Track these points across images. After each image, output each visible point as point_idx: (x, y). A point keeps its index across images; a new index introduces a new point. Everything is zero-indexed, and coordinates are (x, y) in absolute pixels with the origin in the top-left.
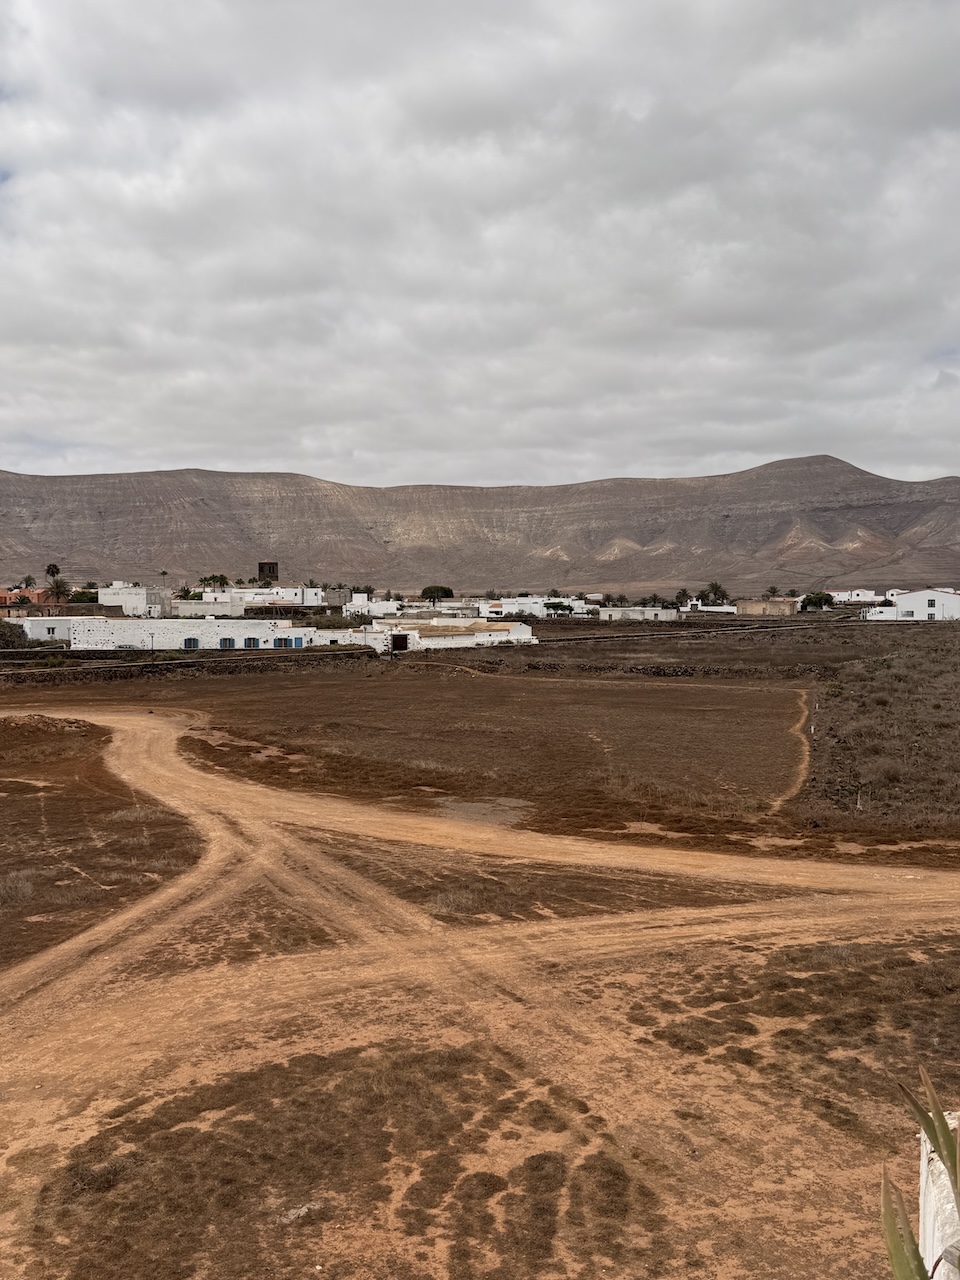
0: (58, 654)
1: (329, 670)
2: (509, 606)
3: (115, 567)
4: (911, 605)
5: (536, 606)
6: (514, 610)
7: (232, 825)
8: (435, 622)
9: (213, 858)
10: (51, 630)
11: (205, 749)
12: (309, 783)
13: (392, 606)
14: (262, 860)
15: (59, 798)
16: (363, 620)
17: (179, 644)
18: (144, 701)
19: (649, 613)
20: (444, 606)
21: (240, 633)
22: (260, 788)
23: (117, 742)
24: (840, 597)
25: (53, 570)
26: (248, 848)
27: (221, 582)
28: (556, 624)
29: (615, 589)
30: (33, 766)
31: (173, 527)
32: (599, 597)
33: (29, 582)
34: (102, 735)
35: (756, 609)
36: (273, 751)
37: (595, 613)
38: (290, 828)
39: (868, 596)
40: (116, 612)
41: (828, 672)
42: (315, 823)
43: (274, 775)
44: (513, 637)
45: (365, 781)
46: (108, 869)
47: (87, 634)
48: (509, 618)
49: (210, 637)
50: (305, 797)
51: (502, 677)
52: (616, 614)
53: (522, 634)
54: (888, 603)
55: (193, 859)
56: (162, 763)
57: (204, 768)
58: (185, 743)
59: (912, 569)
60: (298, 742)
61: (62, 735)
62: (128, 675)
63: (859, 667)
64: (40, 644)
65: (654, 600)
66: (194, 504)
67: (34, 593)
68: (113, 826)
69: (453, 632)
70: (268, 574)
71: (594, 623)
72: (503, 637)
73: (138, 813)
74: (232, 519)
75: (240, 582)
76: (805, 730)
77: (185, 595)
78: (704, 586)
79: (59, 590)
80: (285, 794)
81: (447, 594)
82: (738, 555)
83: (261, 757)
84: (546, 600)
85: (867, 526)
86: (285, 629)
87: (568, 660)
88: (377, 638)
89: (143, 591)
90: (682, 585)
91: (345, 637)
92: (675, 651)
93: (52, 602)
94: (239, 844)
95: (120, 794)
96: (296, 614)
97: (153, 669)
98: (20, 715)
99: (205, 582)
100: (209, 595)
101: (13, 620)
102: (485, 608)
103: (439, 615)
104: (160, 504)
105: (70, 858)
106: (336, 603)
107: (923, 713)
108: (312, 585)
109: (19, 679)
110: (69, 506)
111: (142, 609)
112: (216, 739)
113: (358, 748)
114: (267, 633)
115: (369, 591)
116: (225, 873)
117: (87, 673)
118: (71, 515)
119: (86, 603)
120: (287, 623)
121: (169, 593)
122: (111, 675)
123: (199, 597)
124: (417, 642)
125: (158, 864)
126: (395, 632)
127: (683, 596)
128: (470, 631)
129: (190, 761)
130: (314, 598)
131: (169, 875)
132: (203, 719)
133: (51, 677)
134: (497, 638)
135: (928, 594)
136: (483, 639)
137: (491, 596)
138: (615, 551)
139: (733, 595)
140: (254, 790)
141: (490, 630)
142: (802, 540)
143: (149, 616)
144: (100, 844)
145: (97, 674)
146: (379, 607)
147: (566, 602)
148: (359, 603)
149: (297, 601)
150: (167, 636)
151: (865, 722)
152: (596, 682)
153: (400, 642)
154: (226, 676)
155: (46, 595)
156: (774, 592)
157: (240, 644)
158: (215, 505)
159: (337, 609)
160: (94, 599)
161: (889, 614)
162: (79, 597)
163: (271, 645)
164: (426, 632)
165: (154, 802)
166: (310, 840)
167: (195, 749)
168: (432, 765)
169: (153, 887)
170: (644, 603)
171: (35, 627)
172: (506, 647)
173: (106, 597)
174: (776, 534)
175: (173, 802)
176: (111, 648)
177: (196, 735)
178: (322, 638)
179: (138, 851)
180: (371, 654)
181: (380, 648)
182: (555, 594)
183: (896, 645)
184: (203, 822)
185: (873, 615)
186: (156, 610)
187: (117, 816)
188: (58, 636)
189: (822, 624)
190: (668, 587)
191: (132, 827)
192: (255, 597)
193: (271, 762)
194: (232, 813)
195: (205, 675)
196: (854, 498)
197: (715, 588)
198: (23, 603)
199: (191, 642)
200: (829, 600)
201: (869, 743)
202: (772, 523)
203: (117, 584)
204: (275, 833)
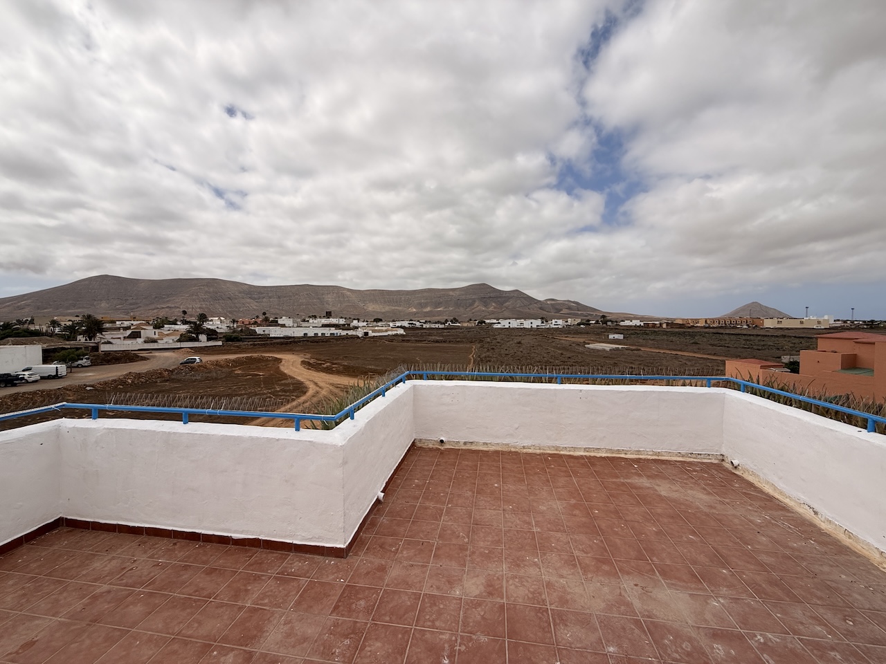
0: (266, 338)
1: (345, 342)
2: (398, 324)
3: (283, 312)
4: (505, 324)
5: (406, 324)
6: (399, 325)
7: (316, 384)
8: (376, 328)
9: (310, 393)
10: (264, 331)
11: (309, 364)
12: (338, 373)
13: (365, 324)
14: (324, 392)
15: (267, 378)
16: (357, 328)
17: (302, 335)
18: (291, 351)
19: (437, 326)
20: (380, 324)
21: (320, 332)
22: (324, 374)
23: (283, 362)
24: (487, 321)
25: (264, 314)
26: (320, 390)
27: (315, 317)
28: (411, 329)
29: (428, 319)
30: (259, 369)
31: (301, 301)
32: (424, 321)
33: (257, 317)
34: (280, 360)
35: (465, 325)
36: (328, 364)
37: (422, 325)
38: (332, 384)
39: (495, 321)
40: (283, 326)
41: (481, 341)
42: (339, 383)
43: (328, 371)
44: (398, 333)
45: (354, 372)
46: (281, 396)
47: (275, 332)
48: (398, 327)
49: (311, 334)
50: (337, 376)
51: (395, 343)
52: (427, 326)
53: (401, 332)
54: (499, 323)
55: (305, 393)
56: (297, 368)
57: (308, 369)
58: (303, 362)
59: (506, 314)
60: (336, 362)
61: (267, 360)
62: (287, 343)
63: (489, 340)
64: (260, 335)
65: (438, 322)
66: (307, 294)
67: (259, 320)
68: (282, 385)
69: (382, 331)
70: (329, 315)
71: (422, 328)
72: (396, 332)
73: (289, 381)
74: (318, 299)
75: (320, 317)
76: (473, 356)
77: (304, 321)
78: (452, 318)
79: (266, 319)
80: (331, 375)
81: (381, 320)
82: (462, 310)
83: (325, 366)
84: (408, 322)
85: (495, 302)
86: (333, 330)
87: (413, 339)
88: (360, 333)
89: (291, 320)
90: (447, 318)
91: (350, 333)
92: (443, 336)
93: (264, 323)
94: (318, 389)
95: (285, 376)
96: (337, 326)
97: (295, 342)
98: (255, 355)
99: (310, 317)
100: (311, 321)
101: (252, 328)
102: (391, 324)
103: (378, 326)
104: (297, 294)
105: (270, 393)
106: (348, 323)
107: (503, 352)
108: (342, 318)
109: (255, 345)
110: (270, 295)
111: (291, 325)
112: (312, 361)
113: (352, 363)
114: (328, 332)
115: (358, 320)
116: (313, 396)
117: (274, 343)
118: (270, 298)
119: (275, 323)
120: (334, 328)
121: (299, 320)
122: (282, 344)
123: (308, 321)
124: (371, 334)
125: (294, 394)
126: (365, 331)
127: (447, 321)
128: (386, 331)
129: (304, 367)
130: (342, 321)
131: (298, 397)
132: (308, 356)
133: (264, 344)
134: (394, 333)
135: (509, 321)
136: (390, 333)
137: (394, 321)
138: (428, 309)
139: (460, 321)
140: (322, 375)
141: (392, 330)
142: (479, 307)
143: (293, 327)
144: (278, 389)
145: (278, 343)
146: (361, 324)
147: (414, 322)
148: (355, 323)
149: (337, 322)
150: (298, 333)
151: (488, 354)
152: (420, 345)
153: (366, 334)
154: (315, 344)
155: (262, 321)
156: (470, 320)
157: (320, 335)
158: (312, 294)
159: (349, 325)
160: (277, 322)
161: (499, 326)
162: (272, 321)
163: (329, 335)
164: (374, 331)
165: (294, 378)
166: (338, 387)
167: (307, 364)
168: (373, 367)
169: (293, 400)
170: (436, 323)
171: (259, 330)
172: (396, 335)
173: (280, 322)
174: (471, 304)
175: (299, 378)
176: (282, 336)
177: (306, 360)
178: (344, 333)
179: (289, 391)
180: (358, 337)
181: (360, 336)
182: (411, 320)
183: (499, 334)
184: (307, 383)
185: (495, 326)
186: (296, 325)
187: (283, 382)
188: (266, 333)
189: (482, 329)
190: (442, 319)
191: (288, 385)
192: (325, 321)
193: (327, 367)
194: (315, 381)
195: (309, 343)
196: (492, 295)
197: (455, 319)
198: (255, 323)
199: (305, 334)
200: (484, 322)
201: (488, 359)
202: (470, 301)
203: (284, 318)
204: (328, 386)
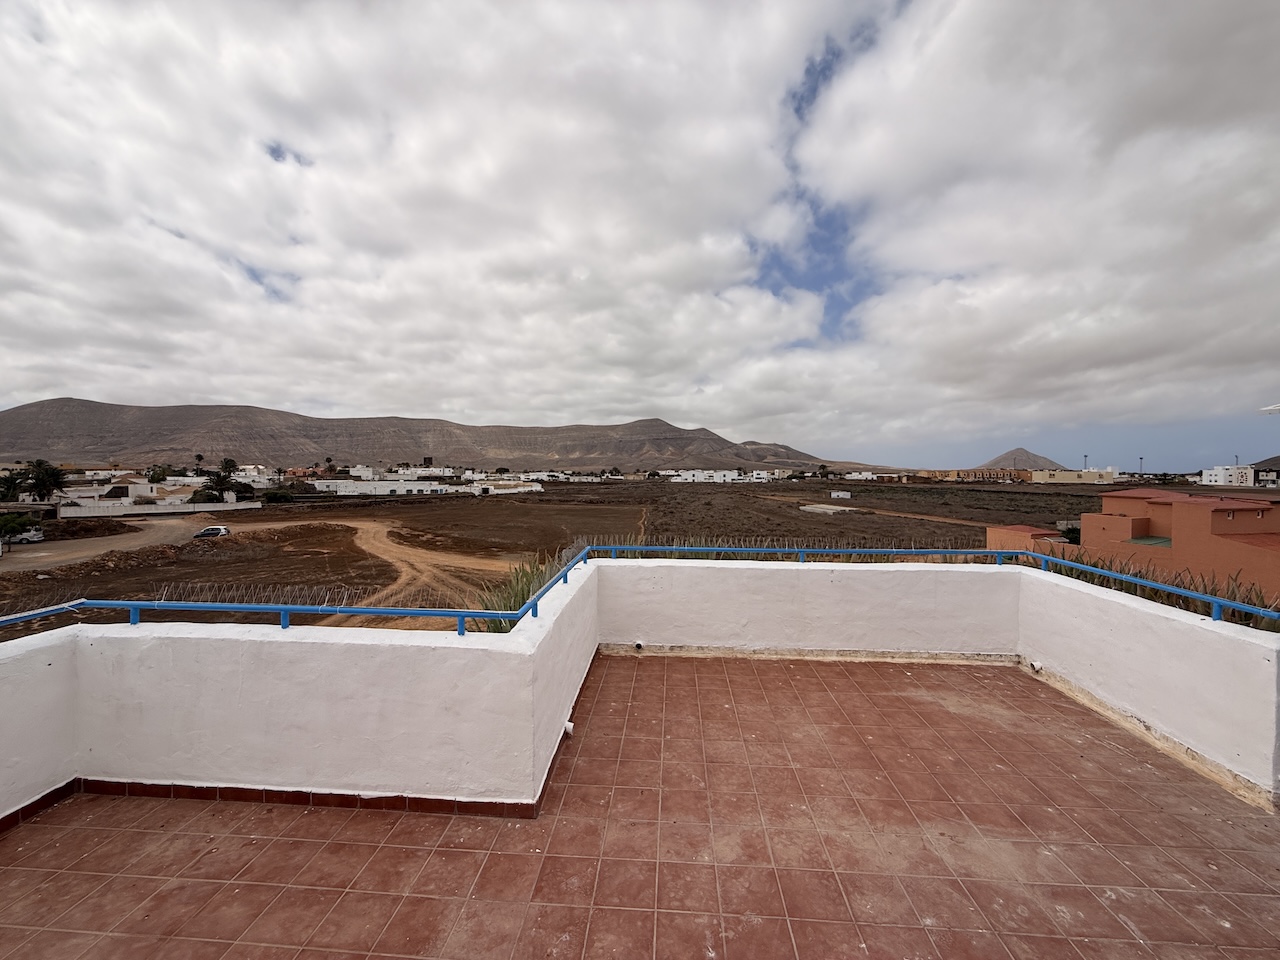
0: (332, 497)
1: (454, 502)
2: (533, 476)
3: (357, 458)
4: (687, 476)
5: (544, 476)
6: (535, 478)
7: (412, 566)
8: (501, 482)
9: (403, 579)
10: (328, 486)
11: (400, 536)
12: (445, 549)
13: (483, 476)
14: (424, 579)
15: (334, 557)
16: (471, 482)
17: (388, 492)
18: (372, 516)
19: (590, 479)
20: (505, 476)
21: (415, 487)
22: (424, 551)
23: (360, 533)
24: (662, 473)
25: (329, 460)
26: (418, 574)
27: (407, 466)
28: (551, 484)
29: (577, 469)
30: (322, 544)
31: (385, 441)
32: (570, 472)
33: (317, 465)
34: (354, 531)
35: (631, 478)
36: (430, 536)
37: (568, 478)
38: (436, 566)
39: (673, 473)
40: (358, 478)
41: (654, 501)
42: (447, 564)
43: (430, 546)
44: (534, 489)
45: (469, 547)
46: (359, 584)
47: (345, 488)
48: (533, 481)
49: (401, 490)
50: (443, 554)
51: (529, 505)
52: (576, 479)
53: (538, 487)
54: (679, 475)
55: (395, 579)
56: (381, 542)
57: (399, 543)
58: (390, 534)
59: (689, 462)
60: (440, 532)
61: (334, 531)
62: (364, 505)
63: (665, 499)
64: (322, 492)
65: (592, 474)
66: (394, 431)
67: (319, 470)
68: (360, 567)
69: (508, 487)
70: (428, 462)
71: (568, 483)
72: (530, 489)
73: (370, 562)
74: (412, 438)
75: (415, 466)
76: (643, 523)
77: (390, 471)
78: (611, 468)
79: (331, 469)
80: (434, 553)
81: (507, 471)
82: (625, 456)
83: (424, 539)
84: (548, 474)
85: (672, 446)
86: (435, 486)
87: (555, 498)
88: (476, 489)
89: (371, 469)
90: (604, 468)
91: (462, 489)
92: (599, 494)
93: (328, 473)
94: (415, 573)
95: (362, 555)
96: (440, 479)
97: (379, 503)
98: (315, 523)
99: (399, 465)
100: (401, 471)
101: (310, 482)
102: (523, 477)
103: (503, 479)
104: (379, 431)
105: (340, 580)
106: (458, 475)
107: (686, 516)
108: (448, 467)
109: (313, 507)
110: (336, 432)
111: (370, 477)
112: (404, 532)
113: (466, 534)
114: (427, 488)
115: (473, 470)
116: (408, 584)
117: (345, 504)
118: (337, 436)
119: (345, 475)
120: (437, 483)
121: (383, 470)
122: (356, 506)
123: (397, 472)
124: (493, 491)
125: (380, 581)
126: (484, 486)
127: (603, 472)
128: (516, 486)
129: (393, 541)
130: (448, 472)
131: (385, 586)
132: (398, 523)
133: (329, 506)
134: (527, 489)
135: (693, 472)
136: (521, 489)
137: (526, 472)
138: (576, 455)
139: (622, 472)
140: (421, 552)
141: (524, 486)
142: (650, 452)
143: (373, 480)
144: (353, 575)
145: (350, 505)
146: (477, 476)
147: (556, 474)
148: (468, 474)
149: (441, 474)
150: (382, 489)
151: (665, 519)
152: (566, 507)
153: (486, 491)
154: (409, 505)
155: (325, 471)
156: (638, 471)
157: (415, 492)
158: (404, 432)
159: (459, 477)
160: (348, 472)
161: (679, 480)
162: (340, 472)
163: (429, 493)
164: (496, 487)
165: (378, 558)
166: (445, 571)
167: (396, 536)
168: (497, 540)
169: (375, 591)
170: (588, 475)
171: (320, 485)
172: (530, 493)
173: (353, 472)
174: (639, 448)
175: (385, 557)
176: (356, 494)
177: (395, 530)
178: (452, 489)
179: (370, 576)
180: (473, 496)
181: (477, 493)
182: (552, 471)
183: (680, 491)
184: (398, 565)
185: (673, 480)
186: (377, 477)
187: (360, 563)
188: (331, 489)
189: (655, 484)
190: (597, 469)
191: (368, 567)
192: (422, 472)
193: (428, 540)
194: (411, 561)
195: (400, 505)
196: (668, 435)
197: (615, 469)
198: (314, 474)
199: (393, 491)
200: (658, 474)
201: (665, 527)
202: (638, 444)
203: (358, 466)
204: (430, 568)
